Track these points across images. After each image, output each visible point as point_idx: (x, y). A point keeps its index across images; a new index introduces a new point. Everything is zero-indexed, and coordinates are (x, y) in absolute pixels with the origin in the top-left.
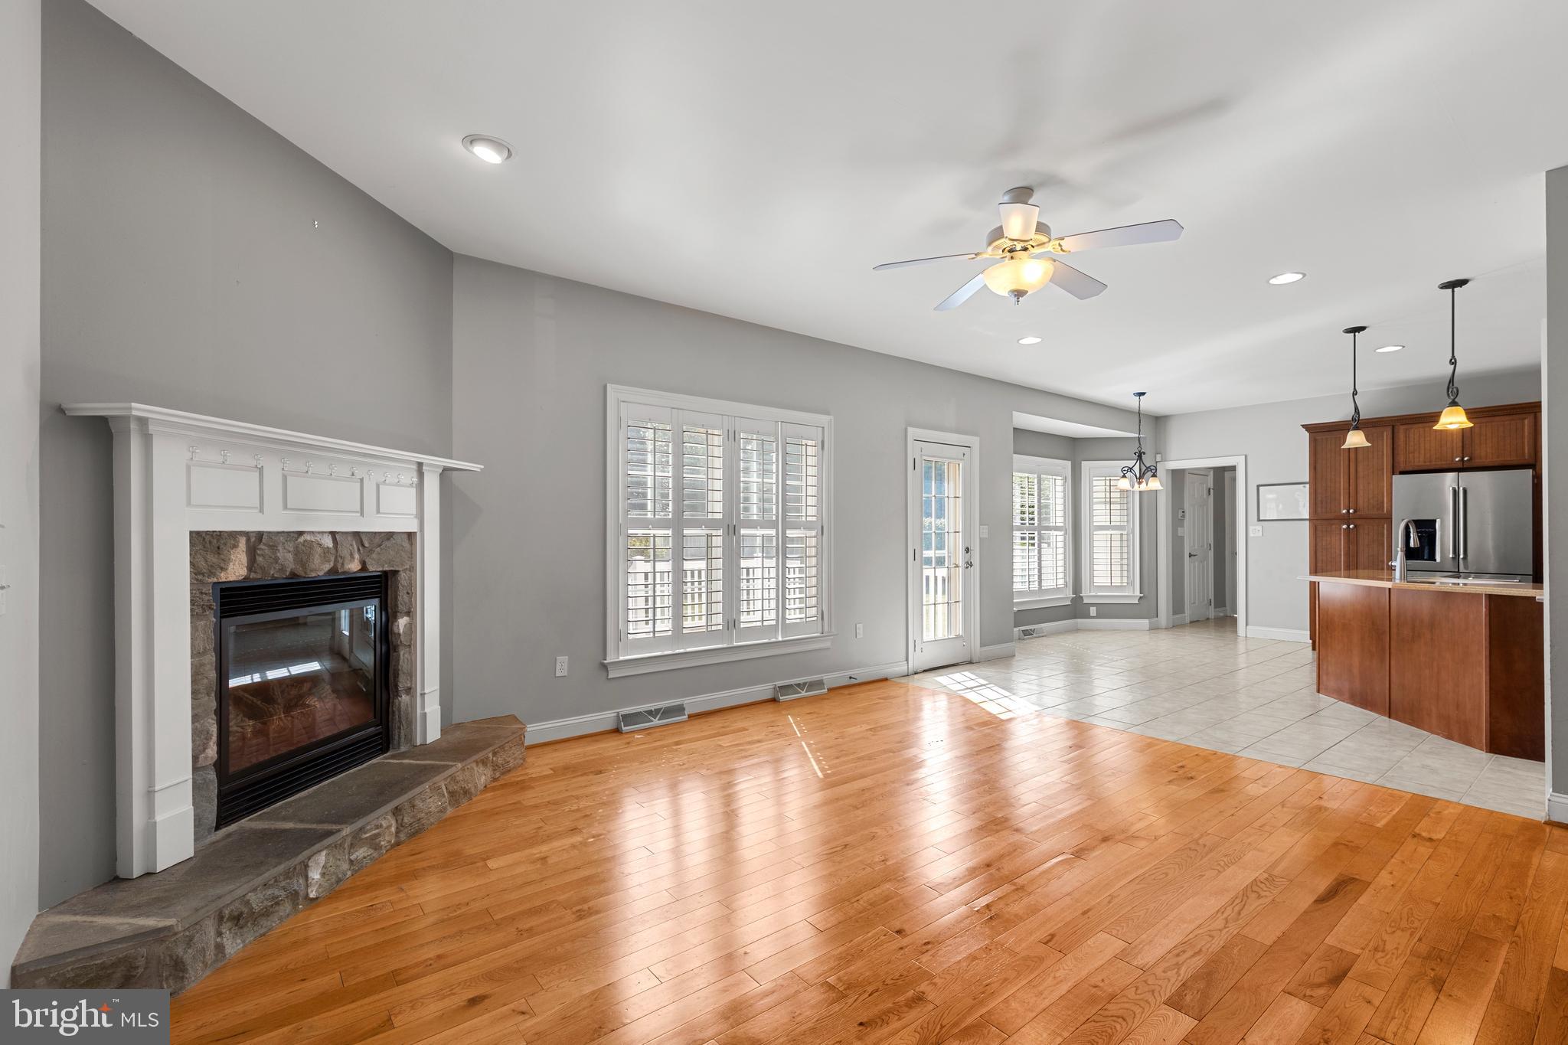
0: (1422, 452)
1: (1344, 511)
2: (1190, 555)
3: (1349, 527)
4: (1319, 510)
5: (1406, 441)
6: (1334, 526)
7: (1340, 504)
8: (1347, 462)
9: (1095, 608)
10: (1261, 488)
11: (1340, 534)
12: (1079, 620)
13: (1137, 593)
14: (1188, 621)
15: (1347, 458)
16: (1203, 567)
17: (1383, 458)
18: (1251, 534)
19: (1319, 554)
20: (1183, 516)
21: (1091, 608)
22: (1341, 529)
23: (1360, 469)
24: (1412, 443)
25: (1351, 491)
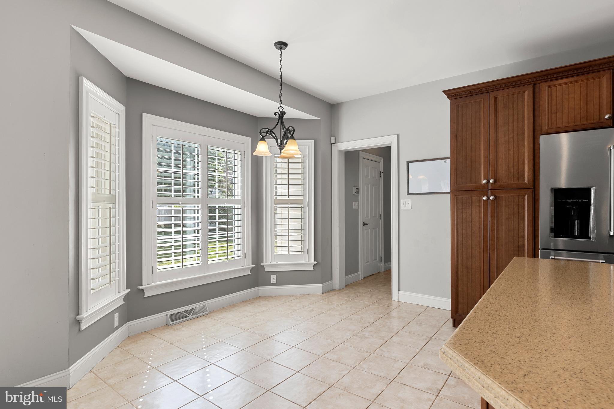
0: (566, 111)
1: (485, 181)
2: (364, 224)
3: (489, 198)
4: (460, 180)
5: (548, 100)
6: (474, 198)
7: (480, 173)
8: (487, 128)
9: (275, 276)
10: (410, 164)
11: (481, 207)
12: (260, 288)
13: (312, 261)
14: (361, 277)
15: (487, 124)
16: (376, 232)
17: (523, 121)
18: (402, 207)
19: (460, 228)
20: (358, 192)
21: (272, 276)
22: (480, 201)
23: (500, 135)
24: (554, 102)
25: (491, 160)
